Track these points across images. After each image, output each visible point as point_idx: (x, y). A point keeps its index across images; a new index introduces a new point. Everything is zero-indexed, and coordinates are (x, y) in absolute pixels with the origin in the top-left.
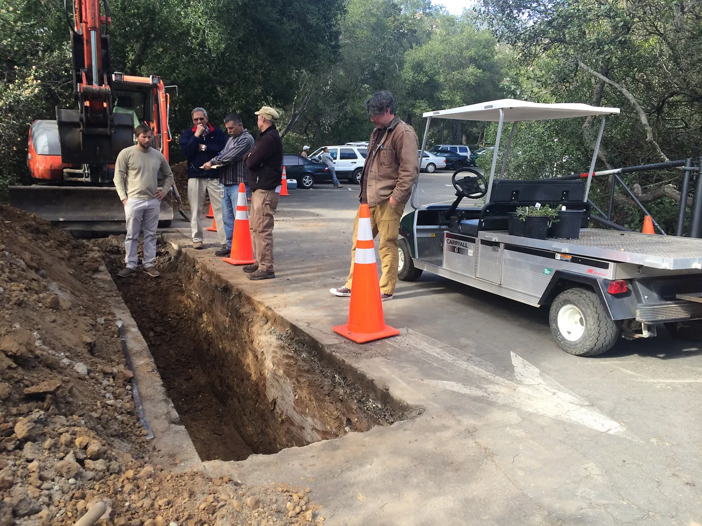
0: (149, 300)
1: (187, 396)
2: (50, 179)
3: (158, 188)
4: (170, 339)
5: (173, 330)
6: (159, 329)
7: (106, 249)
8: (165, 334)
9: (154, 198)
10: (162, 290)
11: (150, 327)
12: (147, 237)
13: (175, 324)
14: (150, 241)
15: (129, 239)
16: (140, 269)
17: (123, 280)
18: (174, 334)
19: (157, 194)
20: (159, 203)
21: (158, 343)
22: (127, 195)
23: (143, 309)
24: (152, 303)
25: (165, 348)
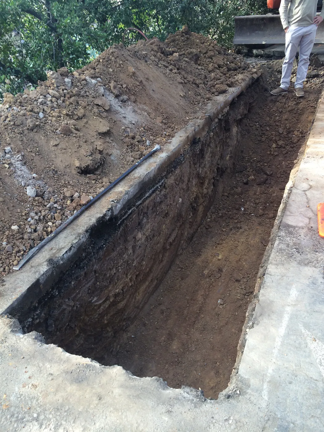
0: (285, 117)
1: (272, 203)
2: (272, 8)
3: (317, 13)
4: (287, 153)
5: (292, 146)
6: (280, 143)
7: (277, 69)
8: (284, 148)
9: (312, 24)
10: (298, 109)
11: (275, 140)
12: (301, 61)
13: (296, 140)
14: (302, 65)
15: (286, 63)
16: (291, 89)
17: (273, 97)
18: (291, 149)
19: (316, 20)
20: (316, 28)
21: (276, 153)
22: (289, 22)
23: (277, 124)
24: (287, 120)
25: (280, 159)
